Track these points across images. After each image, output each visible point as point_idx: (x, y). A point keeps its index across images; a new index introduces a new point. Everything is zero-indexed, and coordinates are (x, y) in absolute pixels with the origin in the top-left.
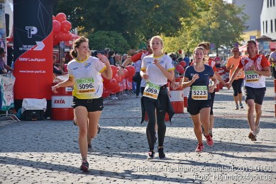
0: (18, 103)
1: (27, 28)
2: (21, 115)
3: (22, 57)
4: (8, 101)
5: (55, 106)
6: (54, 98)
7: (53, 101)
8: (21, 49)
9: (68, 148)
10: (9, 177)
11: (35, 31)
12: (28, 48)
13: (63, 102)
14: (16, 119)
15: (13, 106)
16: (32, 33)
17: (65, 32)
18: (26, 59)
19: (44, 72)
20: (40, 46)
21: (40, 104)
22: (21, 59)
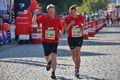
0: (17, 37)
1: (20, 4)
2: (18, 42)
3: (18, 17)
4: (13, 36)
5: (33, 38)
6: (33, 34)
7: (32, 36)
8: (18, 13)
9: (42, 56)
10: (19, 69)
11: (23, 5)
12: (21, 13)
13: (37, 36)
14: (16, 44)
15: (15, 38)
16: (22, 6)
17: (35, 6)
18: (20, 18)
19: (28, 23)
20: (26, 12)
21: (26, 37)
22: (18, 18)
